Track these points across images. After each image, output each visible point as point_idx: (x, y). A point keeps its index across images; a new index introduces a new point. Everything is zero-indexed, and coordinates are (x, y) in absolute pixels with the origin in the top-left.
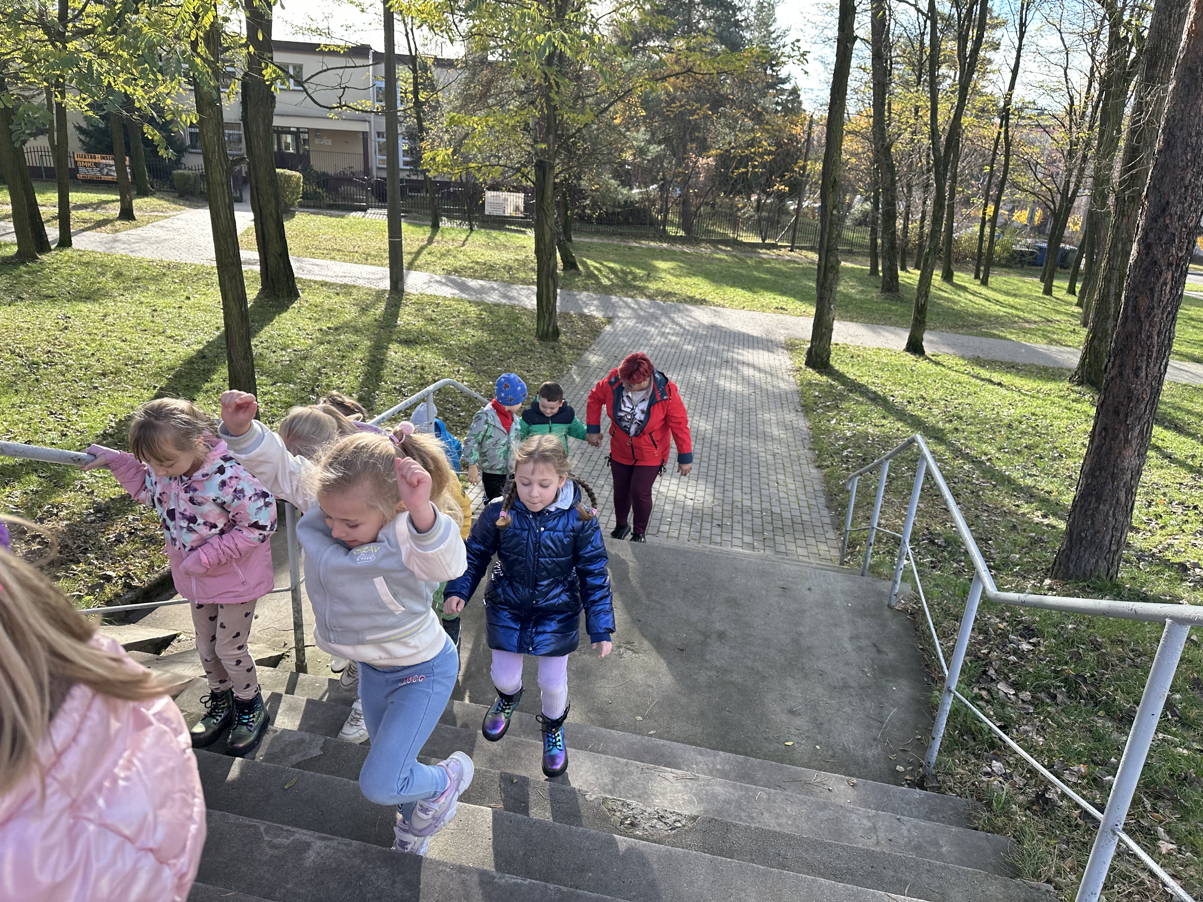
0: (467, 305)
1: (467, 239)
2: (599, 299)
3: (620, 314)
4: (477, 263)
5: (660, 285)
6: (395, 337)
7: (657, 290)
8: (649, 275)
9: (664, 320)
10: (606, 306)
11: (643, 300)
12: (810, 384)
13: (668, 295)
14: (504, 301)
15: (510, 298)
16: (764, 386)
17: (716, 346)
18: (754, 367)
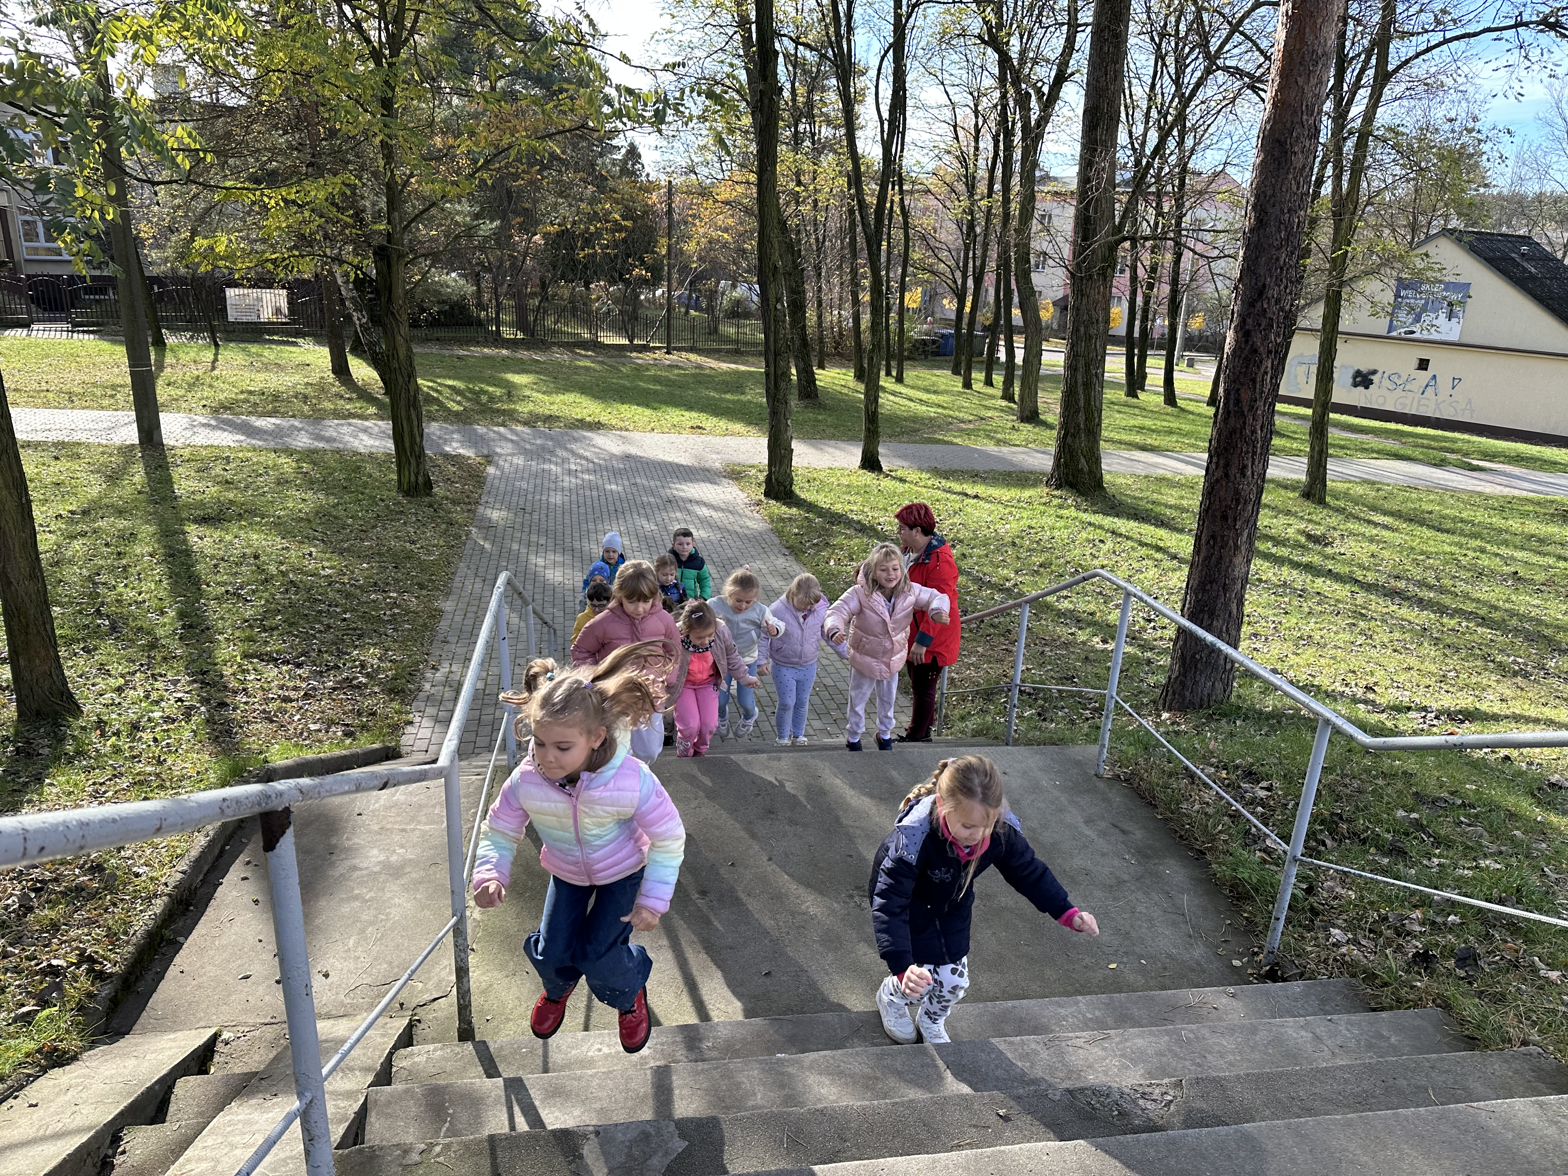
0: (273, 455)
1: (216, 360)
2: (459, 432)
3: (498, 450)
4: (251, 393)
5: (531, 407)
6: (184, 515)
7: (530, 413)
8: (509, 394)
9: (561, 453)
10: (474, 441)
11: (520, 428)
12: (782, 520)
13: (550, 419)
14: (321, 445)
15: (329, 440)
16: (729, 527)
17: (645, 482)
18: (705, 504)
